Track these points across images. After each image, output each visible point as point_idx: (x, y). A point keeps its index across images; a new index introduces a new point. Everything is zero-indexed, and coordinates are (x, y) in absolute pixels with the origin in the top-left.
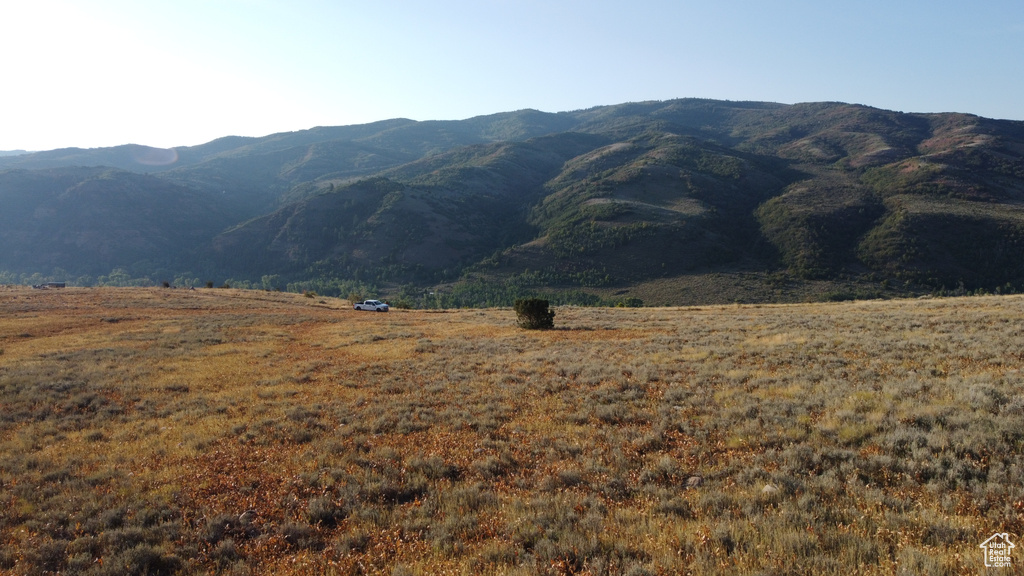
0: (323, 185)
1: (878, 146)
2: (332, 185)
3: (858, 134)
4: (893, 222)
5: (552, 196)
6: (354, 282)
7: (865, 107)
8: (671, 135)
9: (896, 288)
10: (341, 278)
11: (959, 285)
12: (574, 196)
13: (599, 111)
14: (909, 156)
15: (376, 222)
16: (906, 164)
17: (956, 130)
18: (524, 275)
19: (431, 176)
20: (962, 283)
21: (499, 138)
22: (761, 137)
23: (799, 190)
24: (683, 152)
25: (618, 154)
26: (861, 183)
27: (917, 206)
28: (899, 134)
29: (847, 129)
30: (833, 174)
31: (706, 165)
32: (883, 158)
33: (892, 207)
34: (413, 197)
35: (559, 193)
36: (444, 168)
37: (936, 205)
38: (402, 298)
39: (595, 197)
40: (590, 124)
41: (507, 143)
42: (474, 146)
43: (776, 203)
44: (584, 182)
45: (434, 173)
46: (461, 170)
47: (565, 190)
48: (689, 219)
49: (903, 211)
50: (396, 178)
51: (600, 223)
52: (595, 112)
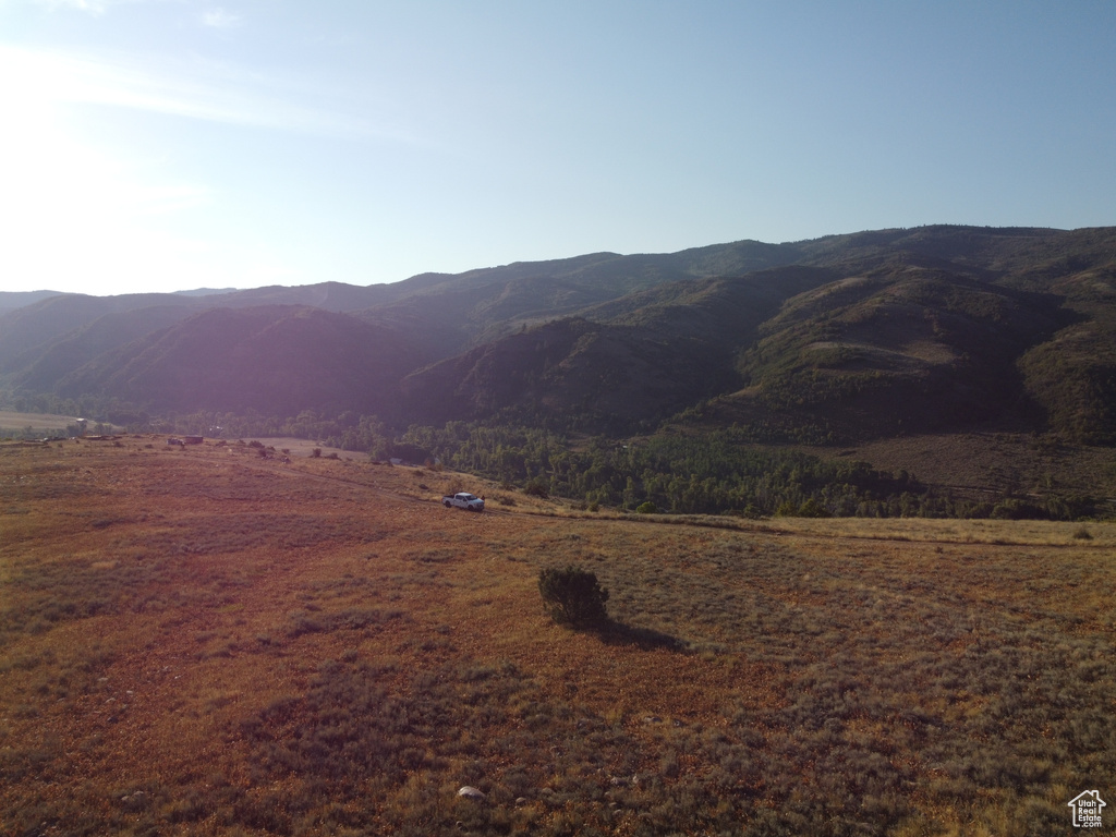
0: (516, 325)
2: (525, 326)
5: (770, 339)
6: (541, 431)
8: (915, 268)
10: (528, 427)
12: (794, 339)
13: (830, 241)
15: (569, 366)
18: (732, 429)
19: (632, 315)
21: (713, 273)
22: (1030, 269)
23: (1078, 334)
24: (930, 288)
25: (849, 290)
31: (957, 304)
34: (610, 338)
35: (777, 336)
36: (649, 306)
38: (593, 451)
39: (820, 341)
40: (817, 256)
41: (720, 278)
42: (684, 282)
43: (1047, 350)
44: (807, 323)
45: (637, 311)
46: (666, 309)
47: (786, 331)
48: (935, 368)
50: (594, 317)
51: (823, 371)
52: (825, 242)
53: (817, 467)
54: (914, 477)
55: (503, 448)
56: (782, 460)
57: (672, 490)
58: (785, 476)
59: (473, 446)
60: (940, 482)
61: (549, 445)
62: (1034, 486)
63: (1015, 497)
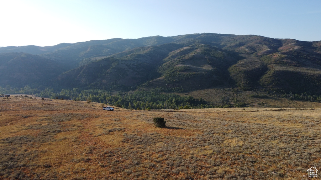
0: (93, 59)
1: (266, 49)
2: (96, 60)
3: (260, 45)
4: (270, 73)
5: (166, 64)
6: (103, 90)
7: (262, 36)
8: (202, 45)
9: (271, 93)
10: (99, 89)
11: (290, 93)
12: (172, 63)
13: (180, 37)
14: (275, 52)
15: (110, 71)
16: (275, 55)
17: (290, 44)
18: (157, 89)
19: (127, 57)
20: (291, 92)
21: (149, 45)
22: (230, 45)
23: (242, 62)
24: (206, 50)
25: (186, 50)
26: (261, 60)
27: (278, 68)
28: (272, 45)
29: (256, 43)
30: (252, 57)
31: (213, 54)
32: (268, 53)
33: (270, 68)
34: (122, 63)
35: (167, 63)
36: (132, 54)
37: (284, 68)
38: (118, 96)
39: (179, 64)
40: (177, 41)
41: (151, 46)
42: (141, 47)
43: (235, 66)
45: (128, 55)
46: (137, 55)
47: (170, 61)
48: (208, 71)
49: (274, 69)
50: (116, 57)
51: (180, 72)
52: (179, 37)
53: (179, 98)
54: (204, 100)
55: (92, 95)
56: (170, 97)
57: (142, 106)
58: (171, 101)
59: (83, 95)
60: (210, 101)
61: (106, 94)
62: (232, 101)
63: (228, 104)
